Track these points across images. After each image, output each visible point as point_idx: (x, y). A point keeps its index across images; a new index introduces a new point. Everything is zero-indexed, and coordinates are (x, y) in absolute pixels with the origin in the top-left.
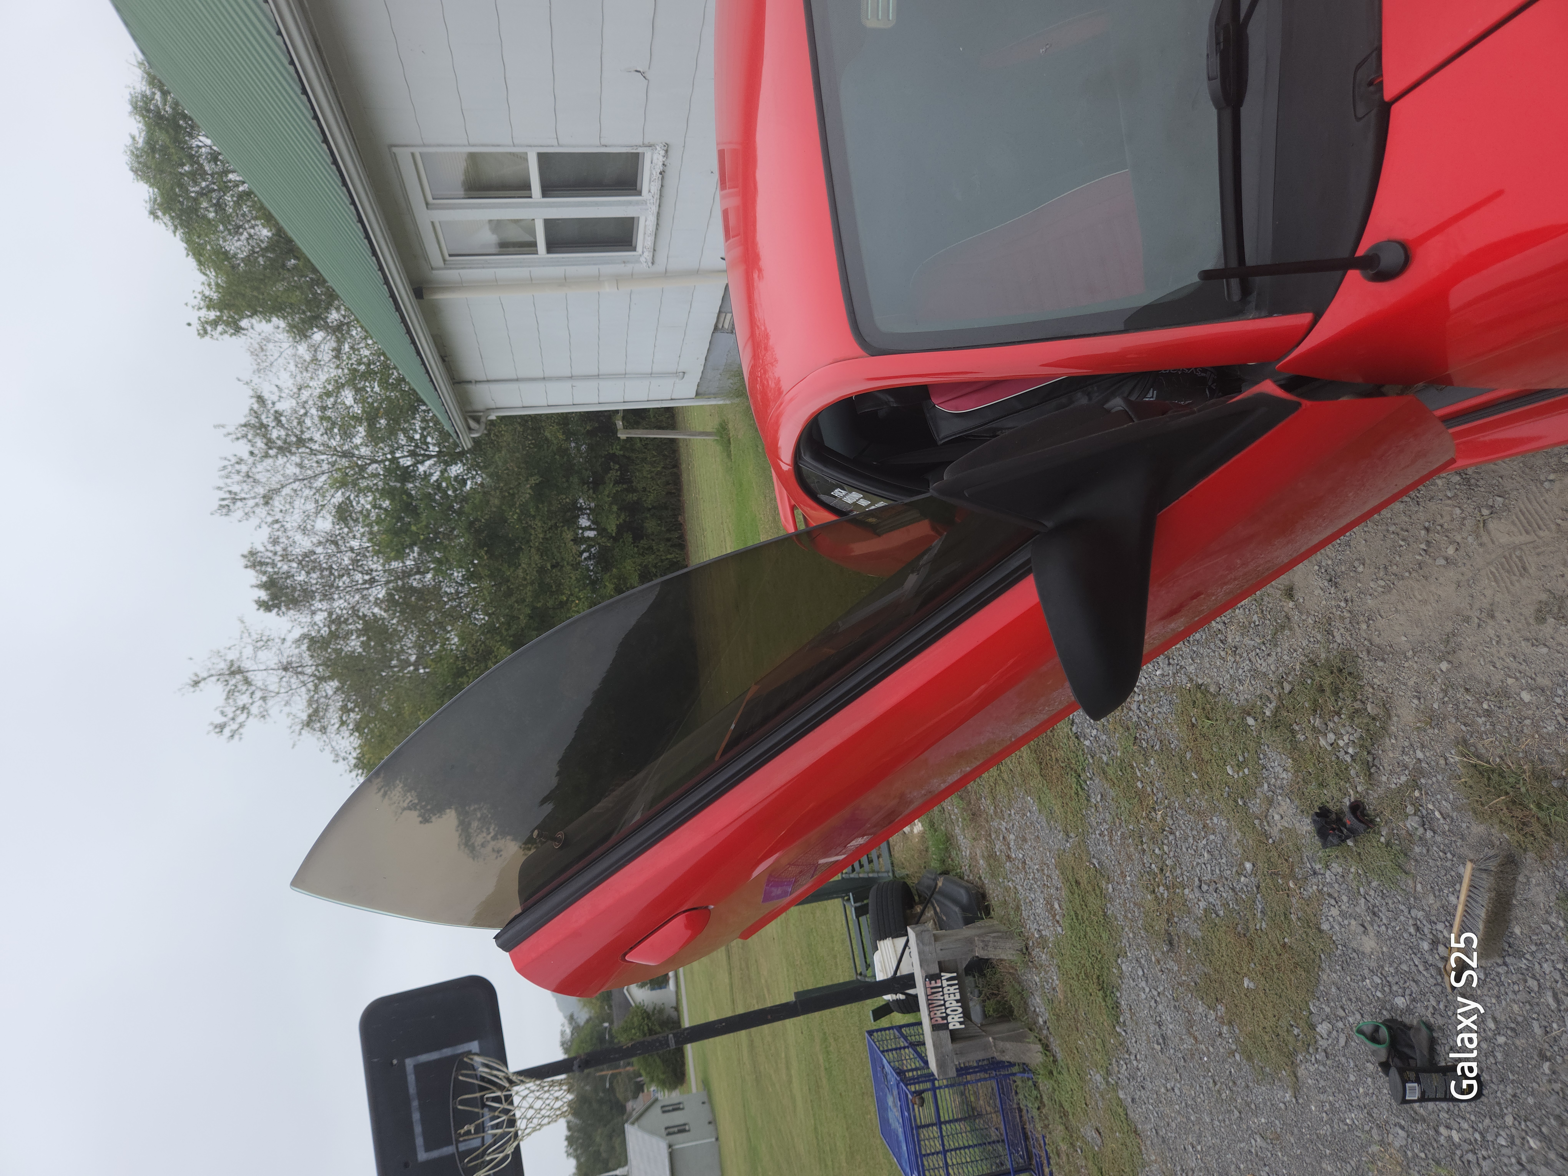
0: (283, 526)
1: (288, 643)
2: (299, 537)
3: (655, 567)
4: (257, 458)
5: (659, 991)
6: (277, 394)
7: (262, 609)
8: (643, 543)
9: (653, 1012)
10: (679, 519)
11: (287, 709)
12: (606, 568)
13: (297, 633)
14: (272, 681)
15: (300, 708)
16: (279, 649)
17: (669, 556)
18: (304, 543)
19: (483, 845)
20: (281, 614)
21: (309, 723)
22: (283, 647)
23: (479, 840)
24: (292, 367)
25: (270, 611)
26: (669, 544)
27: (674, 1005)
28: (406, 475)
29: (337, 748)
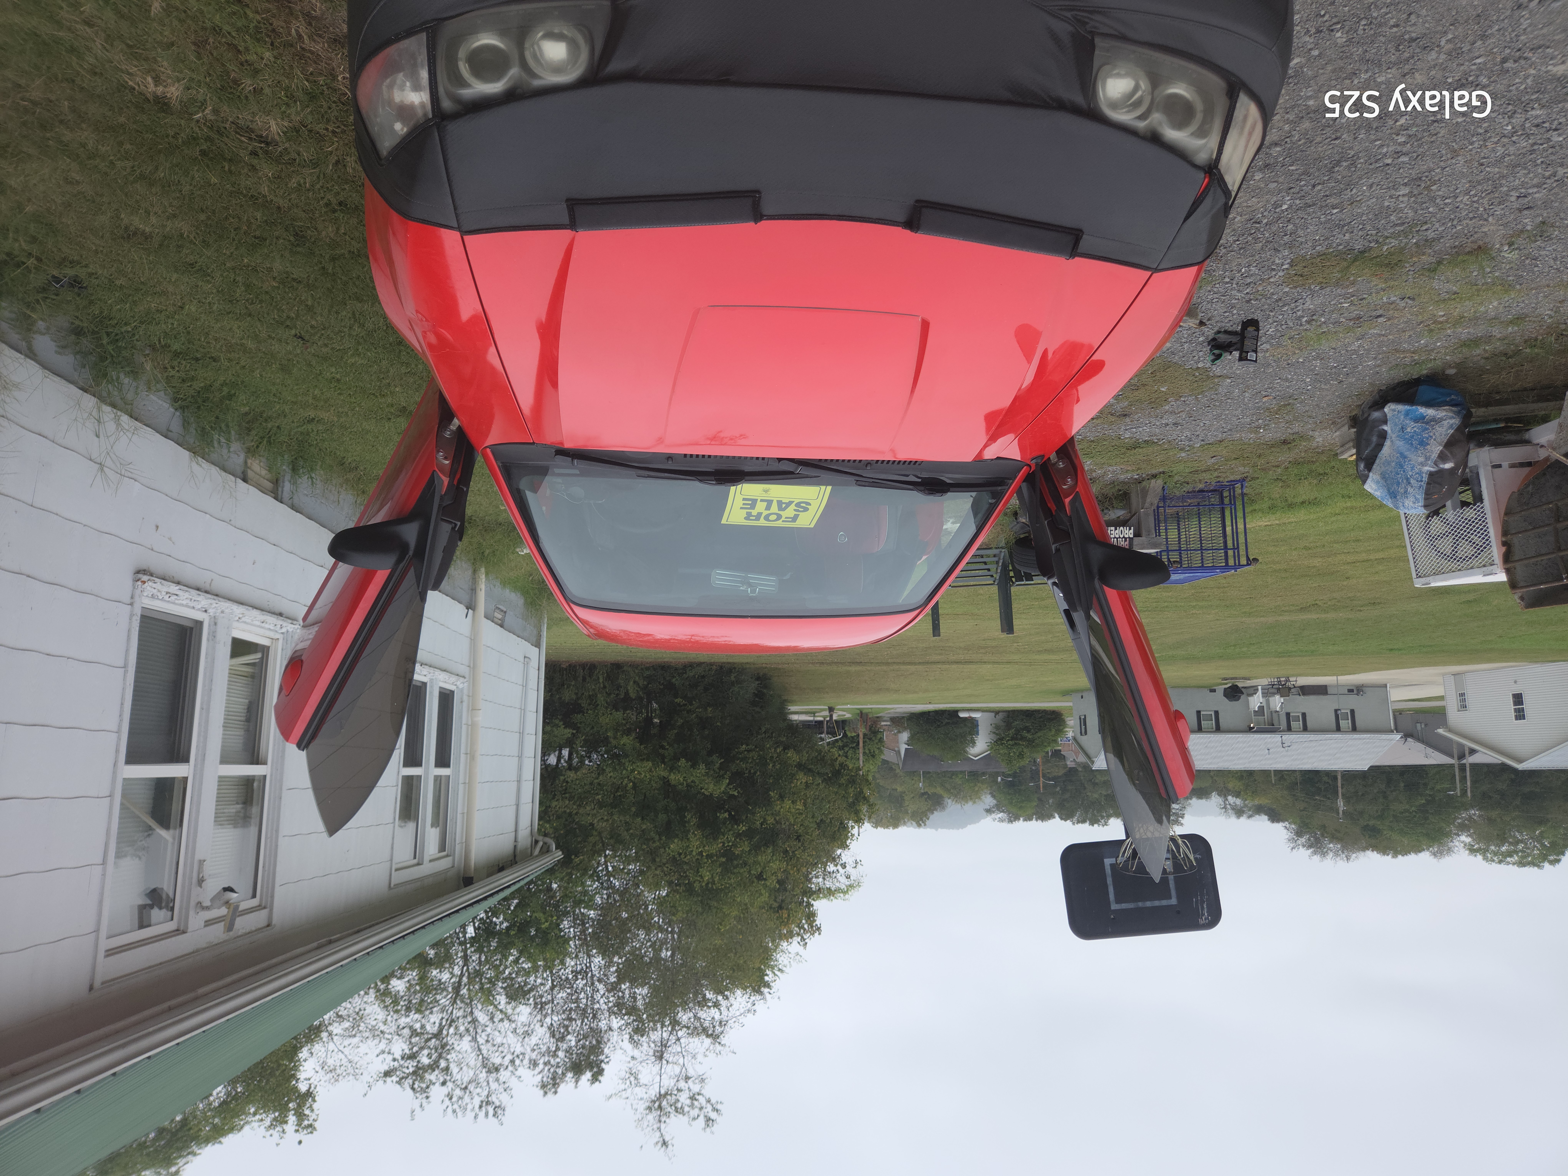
0: (518, 1056)
1: (636, 1053)
2: (534, 1040)
3: (609, 694)
4: (449, 1078)
5: (980, 728)
6: (385, 1055)
7: (600, 1078)
8: (584, 703)
9: (997, 734)
10: (564, 666)
11: (700, 1057)
12: (606, 741)
13: (627, 1045)
14: (671, 1070)
15: (699, 1044)
16: (641, 1062)
17: (601, 680)
18: (541, 1034)
19: (848, 877)
20: (607, 1060)
21: (715, 1037)
22: (639, 1060)
23: (842, 882)
24: (355, 1041)
25: (603, 1070)
26: (588, 679)
27: (993, 714)
28: (486, 931)
29: (742, 1011)
